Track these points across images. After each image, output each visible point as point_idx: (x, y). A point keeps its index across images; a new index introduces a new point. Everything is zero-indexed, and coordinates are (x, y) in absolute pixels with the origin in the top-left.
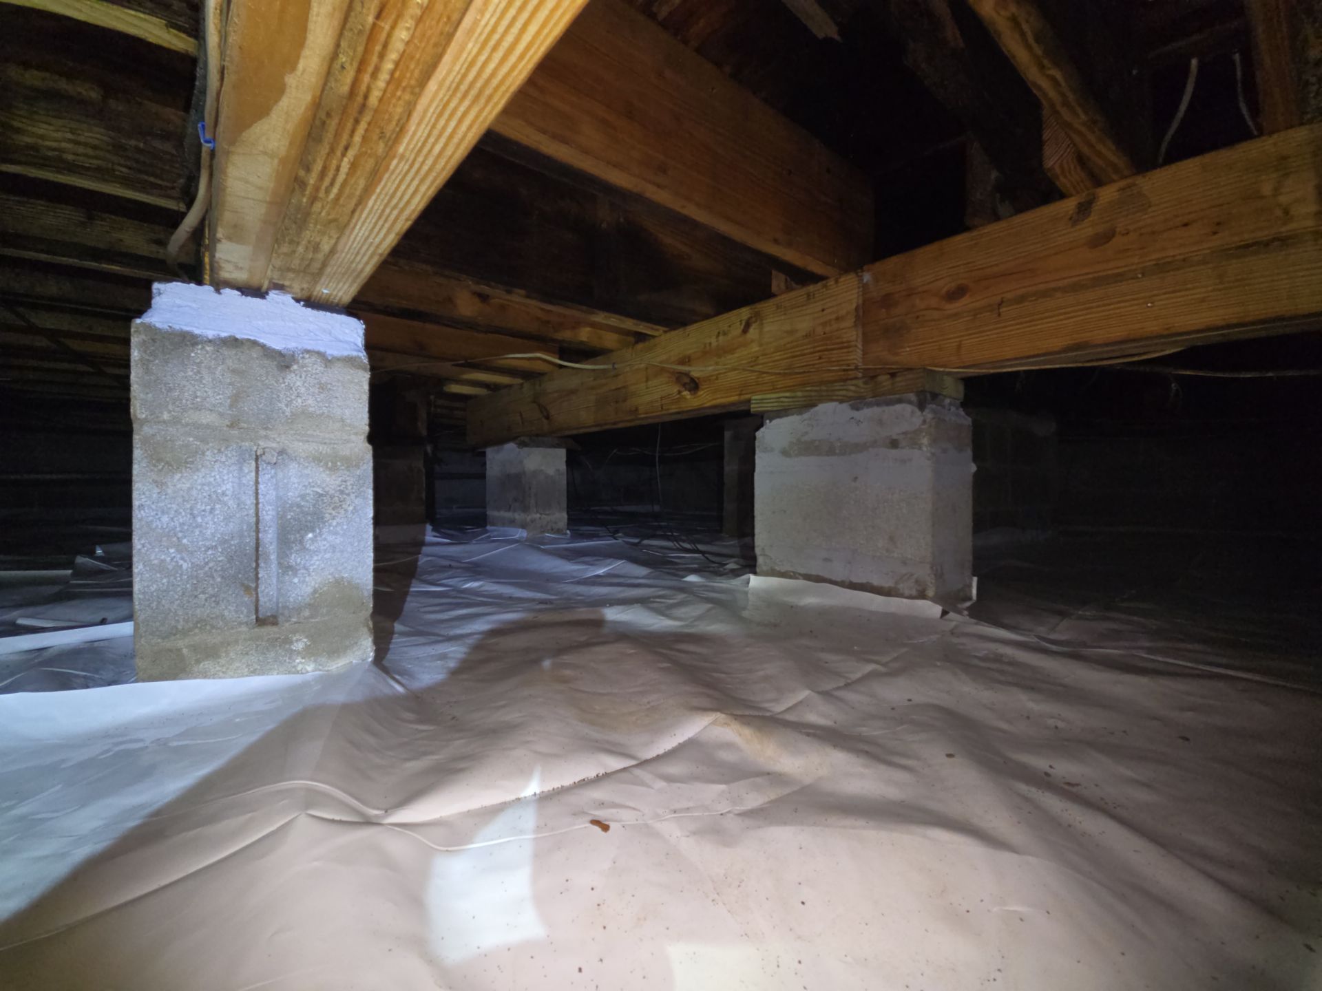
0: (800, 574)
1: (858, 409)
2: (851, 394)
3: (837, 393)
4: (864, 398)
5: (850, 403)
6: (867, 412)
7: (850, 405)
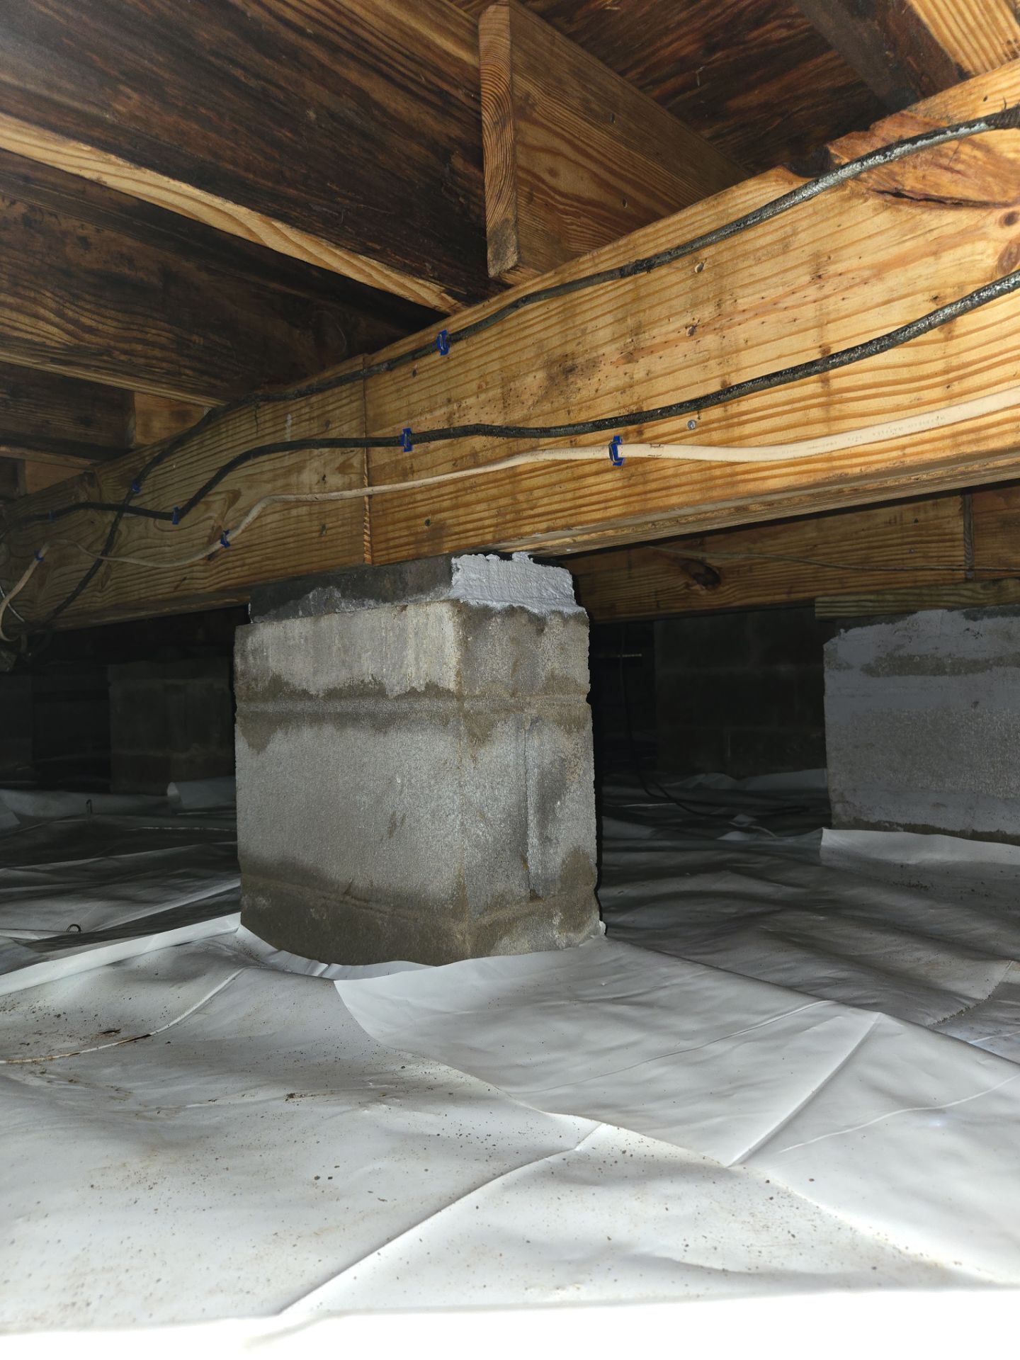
0: (899, 825)
1: (975, 619)
2: (963, 600)
3: (945, 598)
4: (983, 606)
5: (964, 611)
6: (987, 623)
7: (964, 614)
